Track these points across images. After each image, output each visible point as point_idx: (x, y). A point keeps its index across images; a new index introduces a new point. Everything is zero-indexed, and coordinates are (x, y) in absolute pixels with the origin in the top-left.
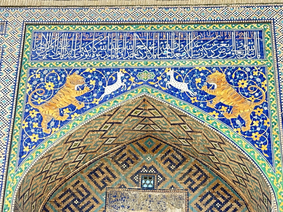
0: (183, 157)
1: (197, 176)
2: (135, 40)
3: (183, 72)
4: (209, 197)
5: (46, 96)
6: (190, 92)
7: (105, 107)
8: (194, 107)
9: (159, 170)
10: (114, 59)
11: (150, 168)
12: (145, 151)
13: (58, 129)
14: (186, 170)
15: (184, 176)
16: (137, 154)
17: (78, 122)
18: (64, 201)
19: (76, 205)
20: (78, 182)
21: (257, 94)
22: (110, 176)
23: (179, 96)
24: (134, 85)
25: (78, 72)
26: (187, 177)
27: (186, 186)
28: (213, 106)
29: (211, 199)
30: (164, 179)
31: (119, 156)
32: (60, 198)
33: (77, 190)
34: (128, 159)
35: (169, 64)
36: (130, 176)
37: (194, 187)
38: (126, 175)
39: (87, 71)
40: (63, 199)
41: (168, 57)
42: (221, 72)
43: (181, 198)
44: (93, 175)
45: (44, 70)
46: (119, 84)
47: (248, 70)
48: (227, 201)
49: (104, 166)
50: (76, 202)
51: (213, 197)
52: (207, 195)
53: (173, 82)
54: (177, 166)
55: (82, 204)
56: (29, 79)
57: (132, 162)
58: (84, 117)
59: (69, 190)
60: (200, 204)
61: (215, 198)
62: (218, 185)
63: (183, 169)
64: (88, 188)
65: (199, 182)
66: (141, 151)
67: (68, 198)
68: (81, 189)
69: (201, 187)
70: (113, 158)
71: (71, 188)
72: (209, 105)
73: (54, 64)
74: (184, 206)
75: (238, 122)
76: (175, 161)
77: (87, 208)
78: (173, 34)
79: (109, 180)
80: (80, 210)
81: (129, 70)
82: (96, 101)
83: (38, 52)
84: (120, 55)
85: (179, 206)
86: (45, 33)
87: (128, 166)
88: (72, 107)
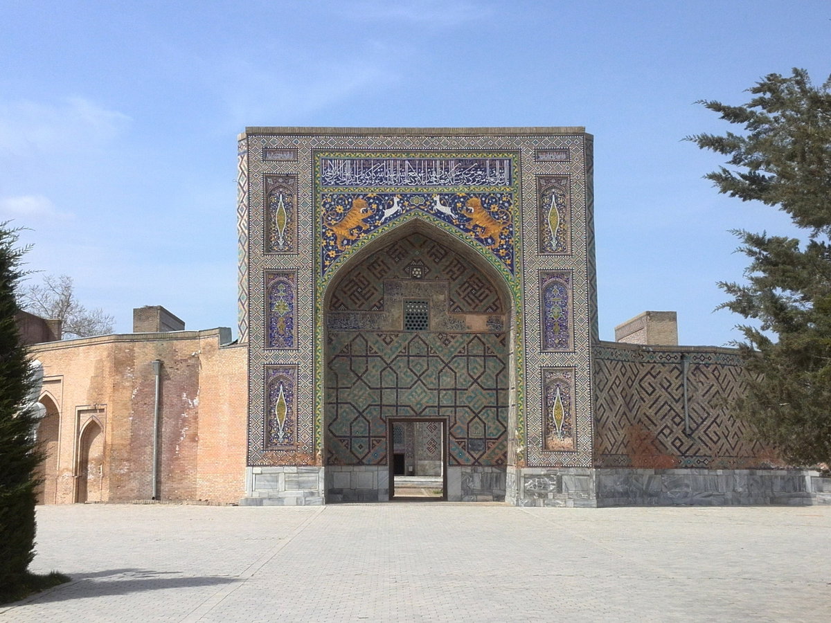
2: (406, 167)
3: (447, 197)
6: (453, 215)
7: (386, 228)
8: (457, 228)
9: (426, 262)
10: (391, 185)
12: (414, 246)
13: (350, 246)
16: (407, 249)
19: (359, 293)
20: (360, 273)
21: (505, 217)
22: (386, 268)
24: (408, 208)
26: (449, 269)
27: (448, 277)
28: (470, 227)
29: (468, 287)
30: (430, 270)
31: (393, 250)
32: (346, 286)
33: (359, 280)
34: (400, 253)
35: (435, 190)
36: (402, 268)
37: (454, 277)
38: (399, 267)
39: (369, 196)
40: (348, 288)
41: (435, 183)
42: (477, 197)
43: (444, 287)
44: (371, 267)
45: (334, 194)
46: (395, 208)
47: (499, 196)
48: (480, 289)
49: (381, 259)
50: (359, 290)
51: (470, 285)
52: (465, 284)
53: (439, 207)
55: (364, 292)
56: (322, 203)
57: (403, 256)
58: (370, 237)
59: (353, 280)
60: (459, 291)
61: (472, 286)
62: (474, 275)
64: (368, 279)
66: (411, 247)
67: (352, 287)
68: (362, 279)
70: (387, 252)
71: (355, 279)
72: (467, 226)
73: (342, 189)
74: (446, 293)
75: (489, 241)
76: (439, 255)
77: (368, 295)
78: (438, 162)
79: (386, 272)
80: (363, 297)
81: (403, 196)
82: (378, 223)
83: (327, 177)
84: (395, 181)
85: (442, 293)
86: (331, 160)
87: (400, 259)
88: (359, 228)
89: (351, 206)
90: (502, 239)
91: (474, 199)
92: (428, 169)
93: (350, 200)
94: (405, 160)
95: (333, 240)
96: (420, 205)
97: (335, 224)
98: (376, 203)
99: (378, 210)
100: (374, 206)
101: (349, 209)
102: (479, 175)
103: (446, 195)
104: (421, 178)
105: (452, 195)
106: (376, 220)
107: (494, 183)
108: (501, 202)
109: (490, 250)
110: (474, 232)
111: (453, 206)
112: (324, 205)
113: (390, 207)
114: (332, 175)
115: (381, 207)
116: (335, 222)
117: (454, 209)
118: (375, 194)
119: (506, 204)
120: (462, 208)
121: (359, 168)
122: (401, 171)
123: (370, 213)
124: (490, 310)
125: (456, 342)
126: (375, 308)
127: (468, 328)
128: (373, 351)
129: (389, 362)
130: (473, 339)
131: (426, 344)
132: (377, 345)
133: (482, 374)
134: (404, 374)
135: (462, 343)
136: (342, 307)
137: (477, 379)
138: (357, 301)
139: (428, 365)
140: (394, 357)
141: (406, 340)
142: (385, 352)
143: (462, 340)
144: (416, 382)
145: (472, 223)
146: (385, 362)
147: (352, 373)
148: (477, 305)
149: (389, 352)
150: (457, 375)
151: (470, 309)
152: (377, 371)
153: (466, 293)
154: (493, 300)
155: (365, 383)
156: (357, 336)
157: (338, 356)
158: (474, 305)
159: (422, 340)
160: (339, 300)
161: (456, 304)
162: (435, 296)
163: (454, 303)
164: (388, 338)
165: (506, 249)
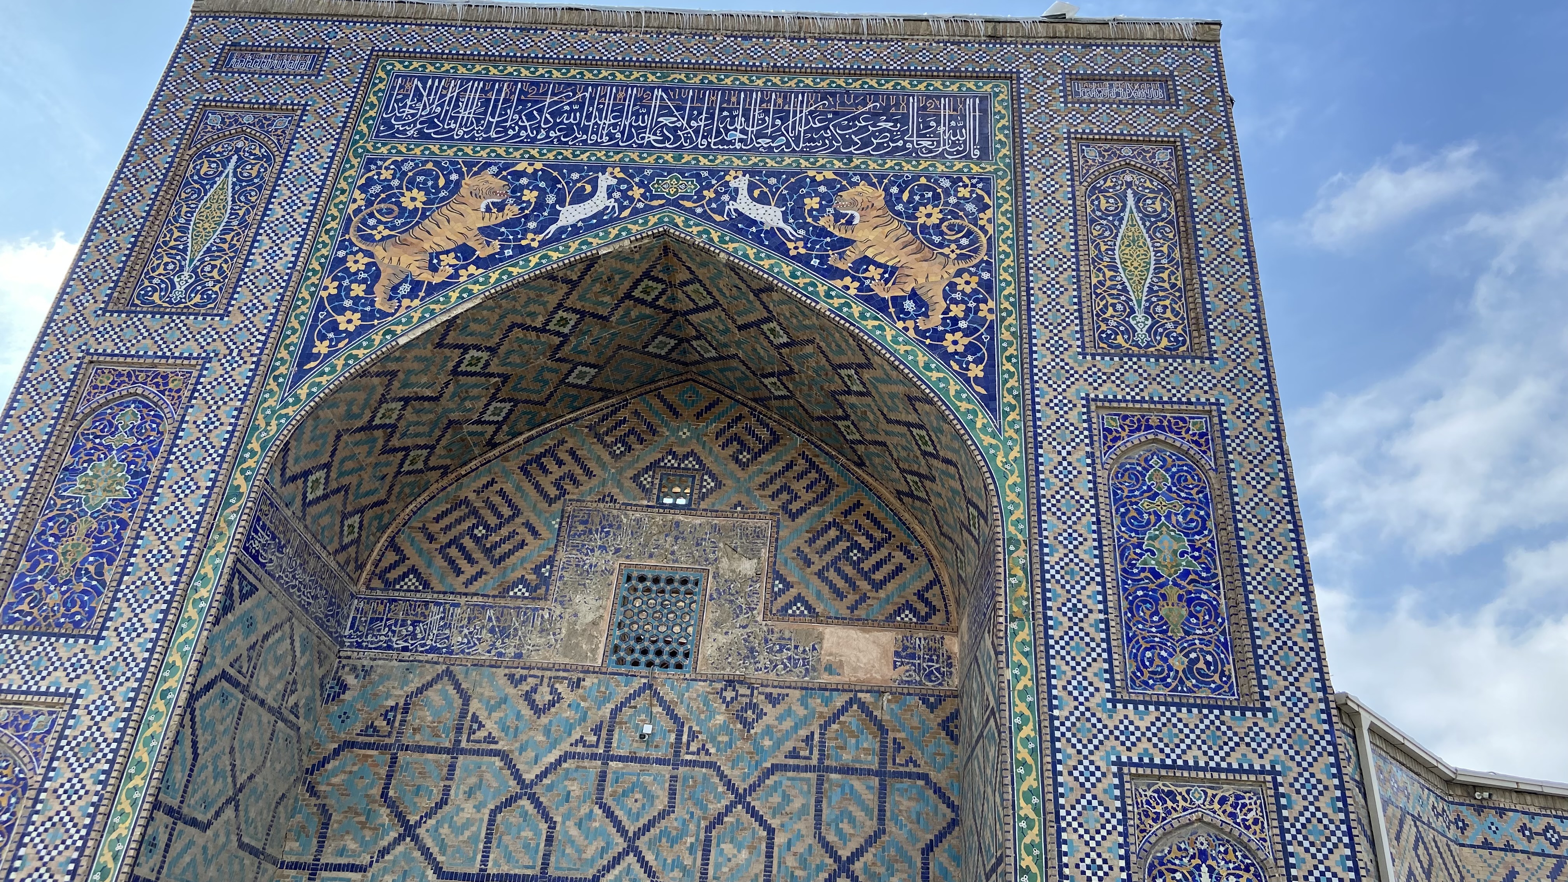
0: (773, 433)
1: (805, 482)
2: (655, 104)
3: (773, 181)
4: (833, 533)
5: (399, 222)
6: (788, 229)
7: (555, 255)
8: (797, 266)
9: (708, 461)
10: (596, 143)
11: (686, 457)
12: (676, 414)
13: (417, 302)
14: (779, 466)
15: (771, 480)
16: (655, 421)
17: (476, 288)
18: (448, 528)
19: (477, 540)
20: (492, 482)
21: (964, 242)
22: (578, 471)
23: (757, 239)
24: (640, 205)
25: (495, 169)
26: (778, 483)
27: (775, 505)
28: (844, 265)
29: (838, 539)
30: (719, 485)
31: (609, 423)
32: (437, 519)
33: (487, 501)
34: (632, 431)
35: (737, 162)
36: (631, 473)
37: (794, 507)
38: (621, 471)
39: (519, 168)
40: (446, 521)
41: (738, 145)
42: (873, 185)
43: (758, 534)
44: (533, 469)
45: (403, 161)
46: (600, 202)
47: (946, 183)
48: (878, 546)
49: (568, 446)
50: (480, 532)
51: (844, 535)
52: (828, 527)
53: (745, 205)
54: (756, 456)
55: (495, 538)
56: (363, 181)
57: (641, 441)
58: (494, 277)
59: (466, 502)
60: (807, 550)
61: (849, 538)
62: (858, 505)
63: (769, 462)
64: (517, 500)
65: (810, 496)
66: (667, 415)
67: (459, 521)
68: (497, 500)
69: (815, 509)
70: (590, 427)
71: (472, 496)
72: (833, 260)
73: (435, 149)
74: (764, 553)
75: (909, 305)
76: (751, 441)
77: (506, 547)
78: (757, 96)
79: (575, 482)
80: (488, 552)
81: (630, 171)
82: (531, 240)
83: (398, 119)
84: (611, 137)
85: (753, 554)
86: (423, 80)
87: (629, 449)
88: (465, 252)
89: (453, 193)
90: (956, 302)
91: (863, 187)
92: (722, 110)
93: (454, 177)
94: (652, 89)
95: (364, 281)
96: (683, 198)
97: (383, 239)
98: (536, 188)
99: (540, 205)
100: (530, 196)
101: (443, 199)
102: (882, 131)
103: (770, 174)
104: (697, 131)
105: (794, 174)
106: (526, 231)
107: (931, 151)
108: (952, 200)
109: (911, 333)
110: (854, 279)
111: (790, 204)
112: (363, 189)
113: (580, 198)
114: (413, 115)
115: (551, 199)
116: (386, 232)
117: (795, 213)
118: (539, 166)
119: (970, 207)
120: (822, 210)
121: (506, 101)
122: (636, 114)
123: (511, 211)
124: (907, 616)
125: (780, 719)
126: (521, 588)
127: (829, 669)
128: (481, 734)
129: (529, 777)
130: (843, 710)
131: (675, 718)
132: (496, 715)
133: (871, 841)
134: (579, 825)
135: (804, 722)
136: (412, 579)
137: (851, 860)
138: (463, 564)
139: (672, 793)
140: (552, 758)
141: (606, 699)
142: (523, 737)
143: (801, 712)
144: (617, 860)
145: (853, 254)
146: (517, 776)
147: (384, 811)
148: (864, 598)
149: (540, 738)
150: (780, 839)
151: (841, 608)
152: (478, 808)
153: (828, 557)
154: (918, 585)
155: (426, 853)
156: (438, 678)
157: (352, 745)
158: (852, 598)
159: (661, 701)
160: (404, 559)
161: (793, 592)
162: (724, 563)
163: (788, 586)
164: (545, 689)
165: (967, 333)
